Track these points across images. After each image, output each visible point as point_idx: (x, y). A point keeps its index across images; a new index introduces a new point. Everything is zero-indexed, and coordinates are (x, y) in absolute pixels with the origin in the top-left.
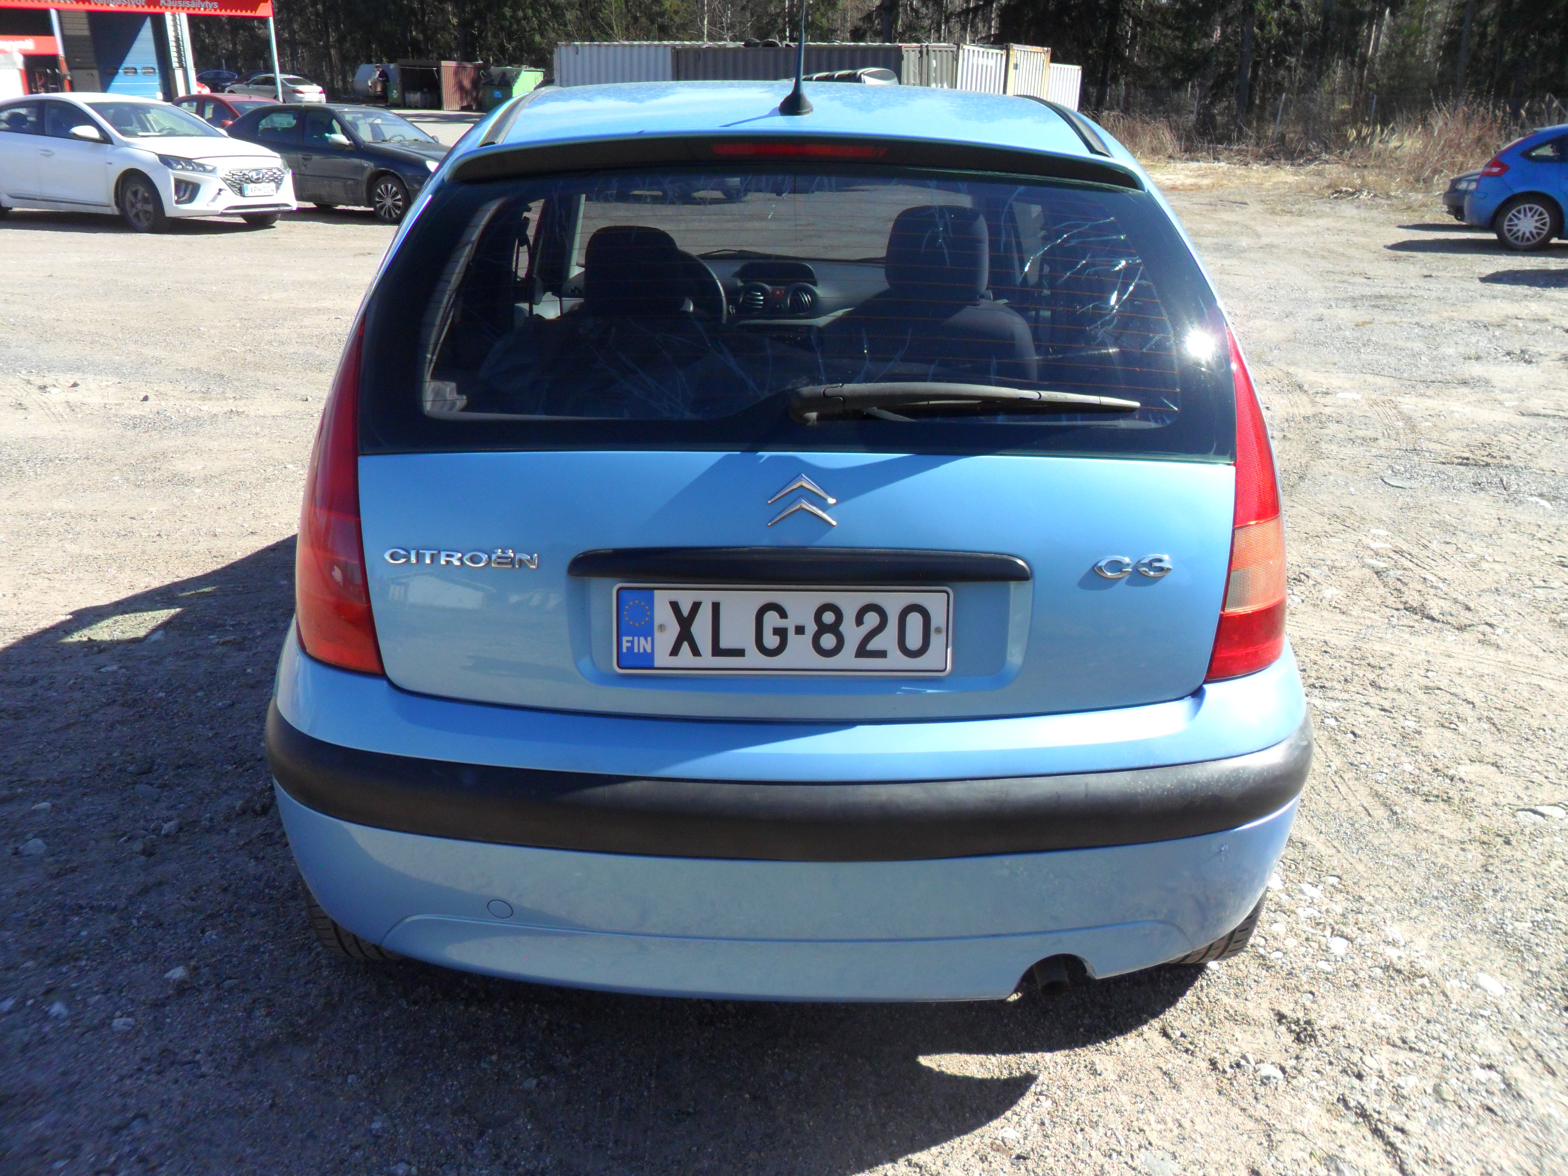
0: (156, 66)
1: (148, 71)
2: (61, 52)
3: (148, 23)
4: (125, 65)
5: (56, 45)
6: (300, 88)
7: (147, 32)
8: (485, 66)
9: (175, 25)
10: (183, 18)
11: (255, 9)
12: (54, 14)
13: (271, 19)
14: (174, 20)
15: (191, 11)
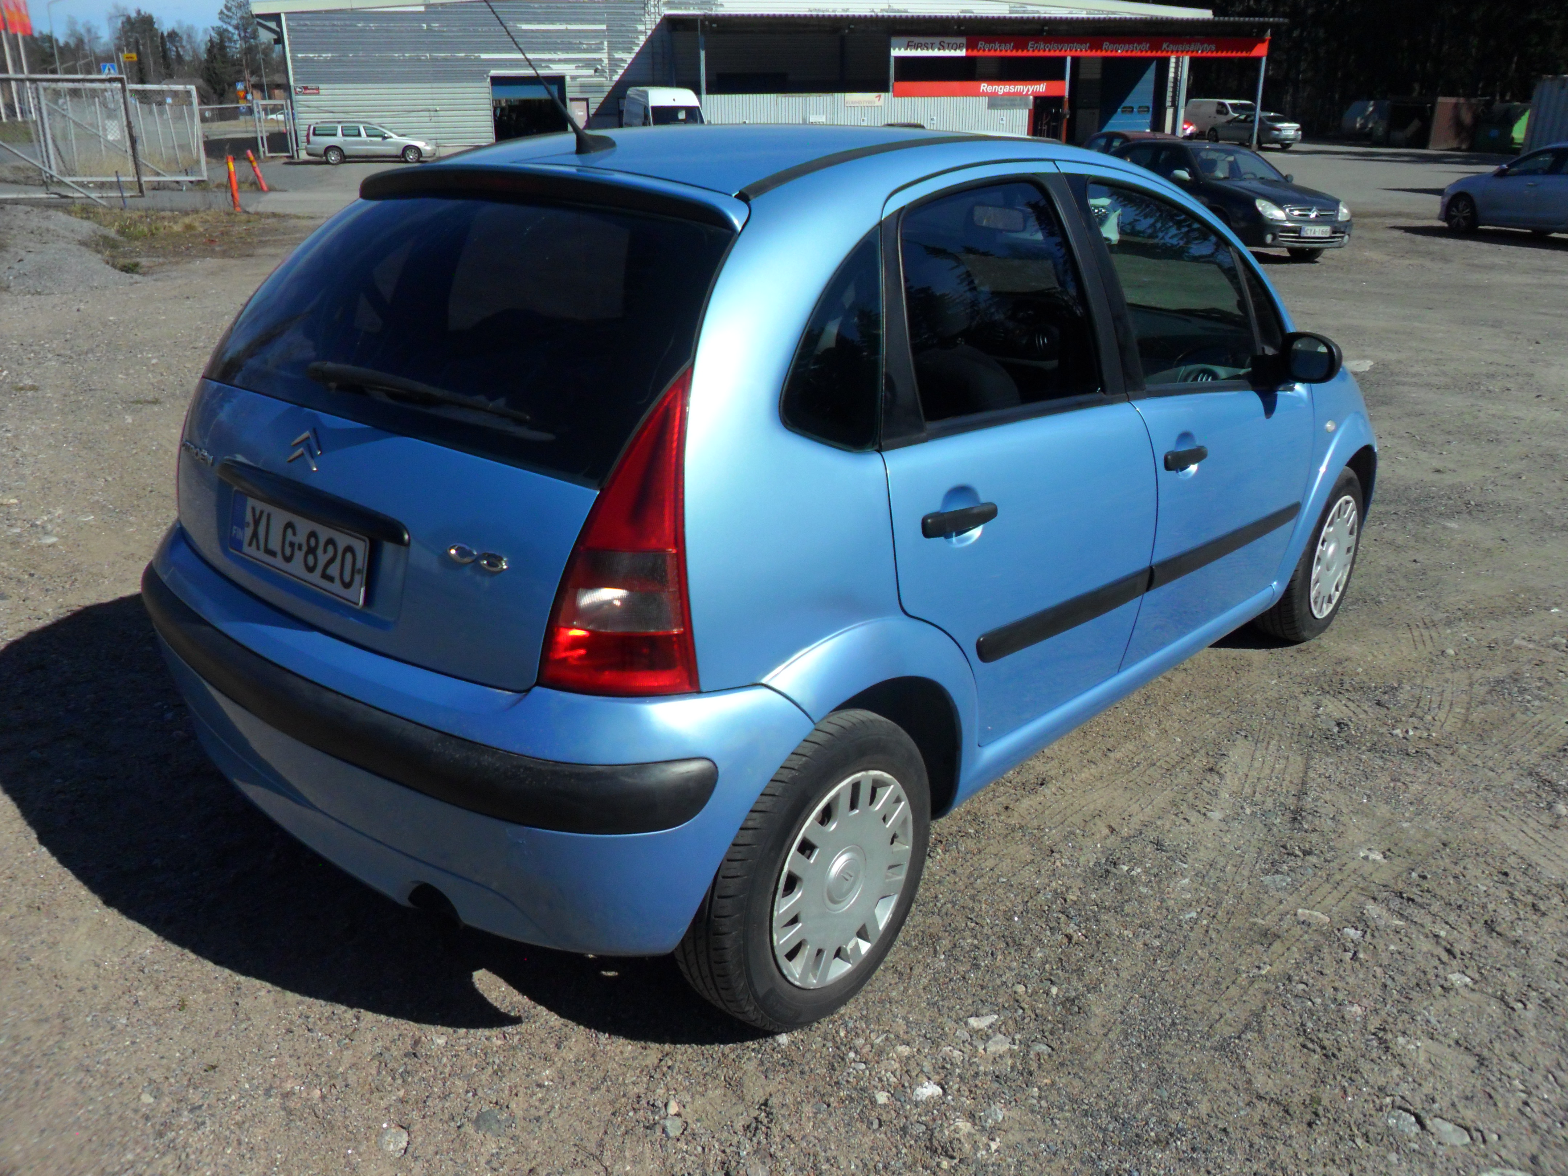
0: (1150, 104)
1: (1143, 110)
2: (1067, 94)
3: (1153, 66)
4: (1124, 105)
5: (1064, 88)
6: (1279, 125)
7: (1150, 75)
8: (1489, 104)
9: (1176, 68)
10: (1187, 59)
11: (1251, 49)
12: (1069, 59)
13: (1264, 59)
14: (1177, 63)
15: (1194, 54)
